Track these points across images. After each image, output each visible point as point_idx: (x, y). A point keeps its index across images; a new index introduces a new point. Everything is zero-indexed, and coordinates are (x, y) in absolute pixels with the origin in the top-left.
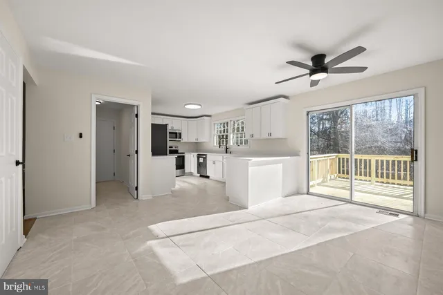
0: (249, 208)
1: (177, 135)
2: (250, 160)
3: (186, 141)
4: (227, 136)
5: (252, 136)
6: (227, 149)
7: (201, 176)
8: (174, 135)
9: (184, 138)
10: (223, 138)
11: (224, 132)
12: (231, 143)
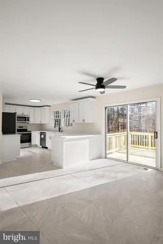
0: (64, 168)
1: (26, 119)
2: (64, 138)
3: (33, 123)
4: (60, 120)
5: (74, 121)
6: (60, 128)
7: (43, 147)
8: (24, 119)
9: (32, 121)
10: (58, 122)
11: (58, 117)
12: (63, 125)
